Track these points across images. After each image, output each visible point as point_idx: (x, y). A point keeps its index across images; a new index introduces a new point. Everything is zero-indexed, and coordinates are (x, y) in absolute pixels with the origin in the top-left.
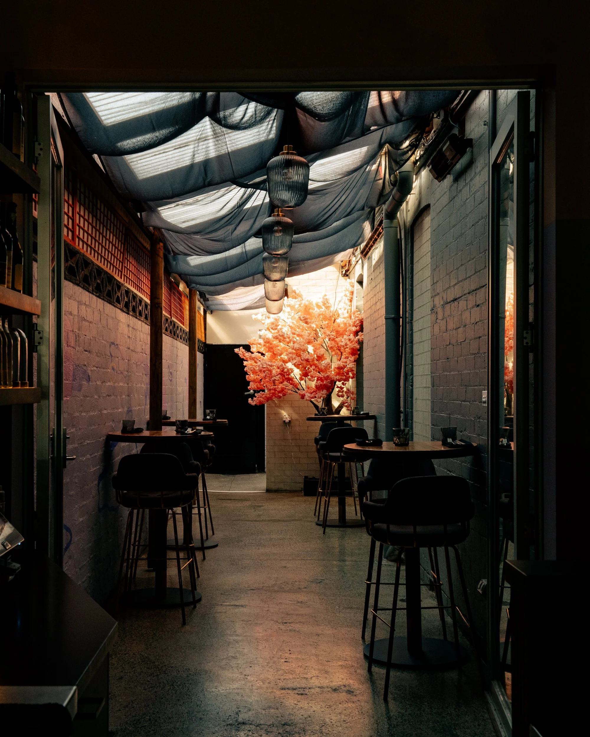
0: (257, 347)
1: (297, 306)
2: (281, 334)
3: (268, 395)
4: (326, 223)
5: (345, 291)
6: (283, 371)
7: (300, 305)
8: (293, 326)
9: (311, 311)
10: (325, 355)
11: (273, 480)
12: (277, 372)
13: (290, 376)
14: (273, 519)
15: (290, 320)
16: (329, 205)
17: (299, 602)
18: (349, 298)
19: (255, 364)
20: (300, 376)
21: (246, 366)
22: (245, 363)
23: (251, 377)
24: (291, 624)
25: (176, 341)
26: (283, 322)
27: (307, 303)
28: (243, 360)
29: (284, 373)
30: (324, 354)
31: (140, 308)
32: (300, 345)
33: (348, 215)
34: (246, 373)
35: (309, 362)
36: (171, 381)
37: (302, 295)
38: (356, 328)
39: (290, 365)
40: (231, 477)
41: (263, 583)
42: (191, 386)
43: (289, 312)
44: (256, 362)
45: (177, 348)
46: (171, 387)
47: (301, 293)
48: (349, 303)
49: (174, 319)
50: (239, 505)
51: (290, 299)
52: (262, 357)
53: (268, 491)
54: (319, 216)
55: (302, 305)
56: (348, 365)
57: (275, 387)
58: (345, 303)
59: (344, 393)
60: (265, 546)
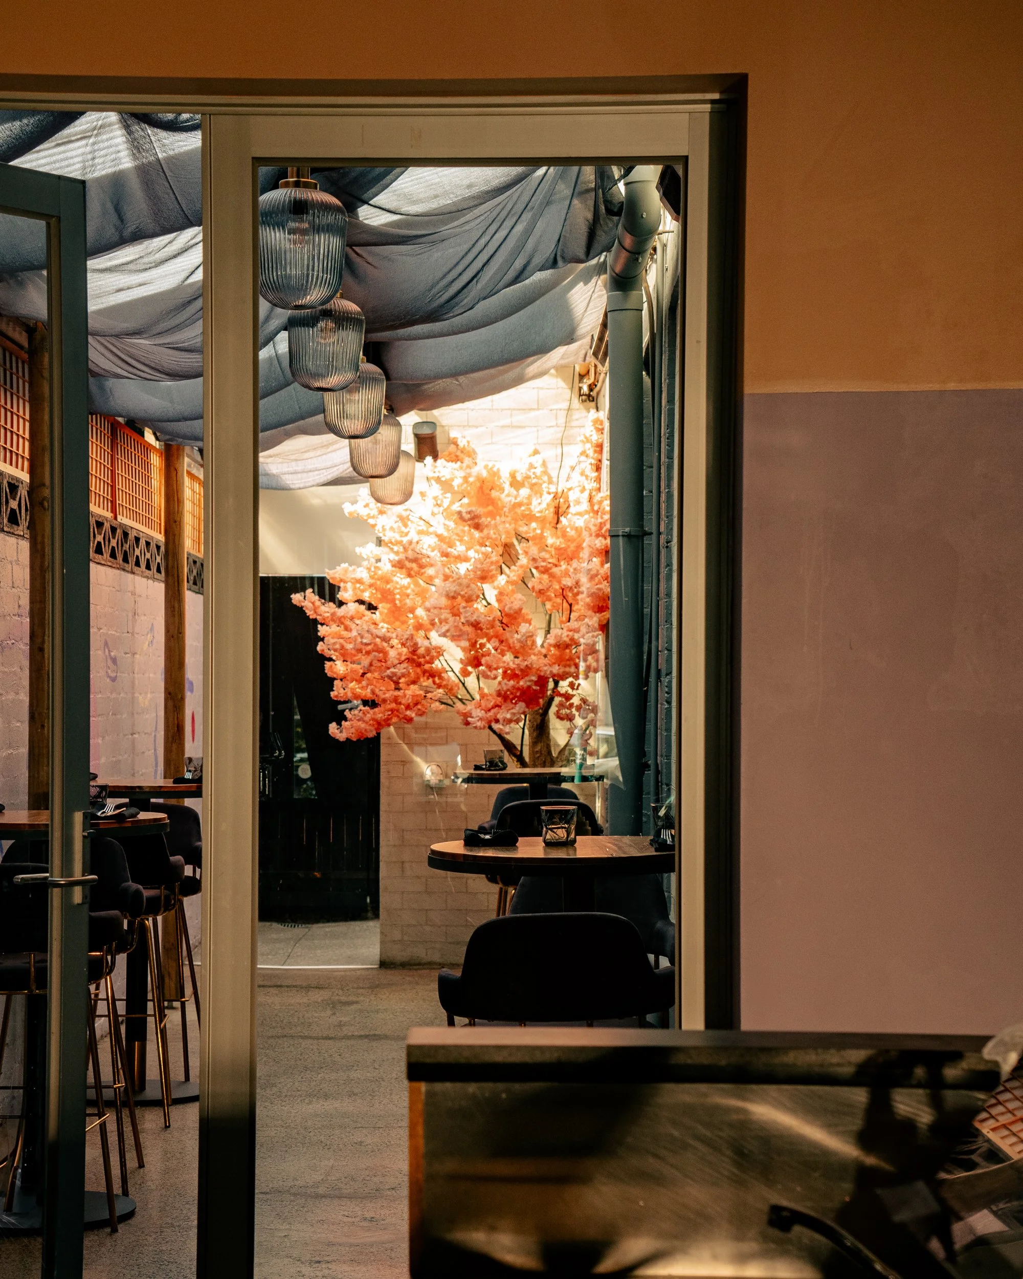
0: (354, 589)
1: (456, 483)
2: (410, 554)
3: (380, 715)
4: (457, 304)
5: (582, 441)
6: (414, 652)
7: (465, 479)
8: (446, 534)
9: (494, 494)
10: (523, 611)
11: (397, 935)
12: (400, 654)
13: (433, 665)
14: (372, 1033)
15: (440, 518)
16: (458, 263)
17: (365, 1219)
18: (593, 462)
19: (345, 634)
20: (461, 666)
21: (322, 639)
22: (322, 630)
23: (338, 668)
24: (329, 1265)
25: (130, 576)
26: (422, 523)
27: (485, 474)
28: (315, 622)
29: (419, 658)
30: (521, 609)
31: (14, 504)
32: (460, 585)
33: (517, 279)
34: (324, 658)
35: (481, 629)
36: (114, 680)
37: (474, 452)
38: (604, 542)
39: (436, 639)
40: (299, 930)
41: (295, 1179)
42: (170, 694)
43: (435, 498)
44: (347, 629)
45: (133, 593)
46: (114, 696)
47: (473, 446)
48: (595, 474)
49: (123, 520)
50: (298, 999)
51: (440, 462)
52: (368, 613)
53: (385, 964)
54: (435, 291)
55: (471, 479)
56: (583, 637)
57: (397, 693)
58: (582, 474)
59: (574, 710)
60: (326, 1097)
